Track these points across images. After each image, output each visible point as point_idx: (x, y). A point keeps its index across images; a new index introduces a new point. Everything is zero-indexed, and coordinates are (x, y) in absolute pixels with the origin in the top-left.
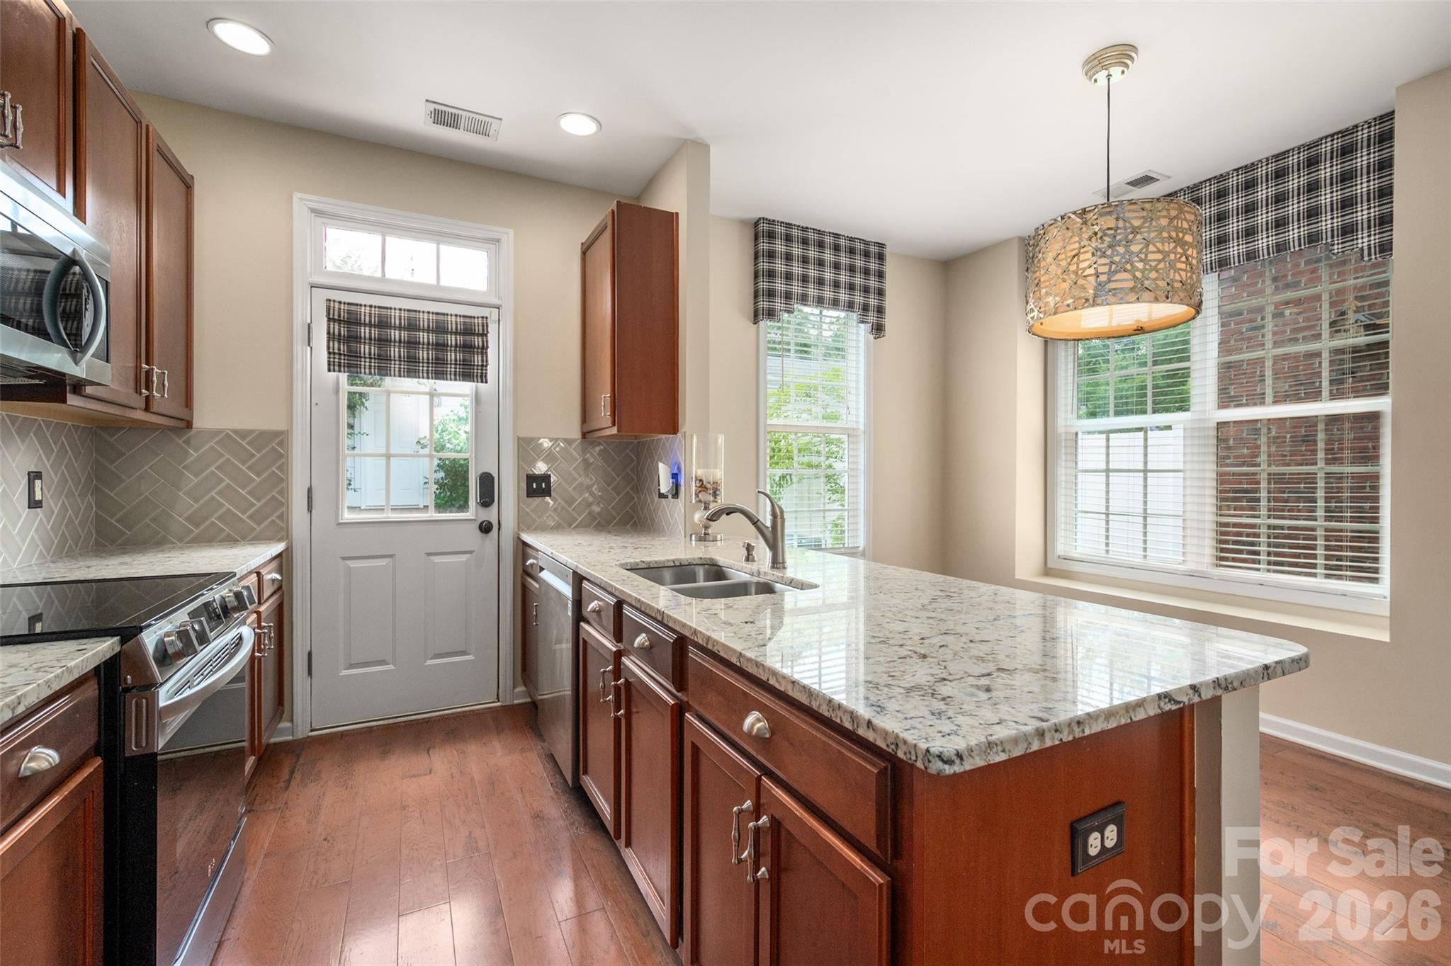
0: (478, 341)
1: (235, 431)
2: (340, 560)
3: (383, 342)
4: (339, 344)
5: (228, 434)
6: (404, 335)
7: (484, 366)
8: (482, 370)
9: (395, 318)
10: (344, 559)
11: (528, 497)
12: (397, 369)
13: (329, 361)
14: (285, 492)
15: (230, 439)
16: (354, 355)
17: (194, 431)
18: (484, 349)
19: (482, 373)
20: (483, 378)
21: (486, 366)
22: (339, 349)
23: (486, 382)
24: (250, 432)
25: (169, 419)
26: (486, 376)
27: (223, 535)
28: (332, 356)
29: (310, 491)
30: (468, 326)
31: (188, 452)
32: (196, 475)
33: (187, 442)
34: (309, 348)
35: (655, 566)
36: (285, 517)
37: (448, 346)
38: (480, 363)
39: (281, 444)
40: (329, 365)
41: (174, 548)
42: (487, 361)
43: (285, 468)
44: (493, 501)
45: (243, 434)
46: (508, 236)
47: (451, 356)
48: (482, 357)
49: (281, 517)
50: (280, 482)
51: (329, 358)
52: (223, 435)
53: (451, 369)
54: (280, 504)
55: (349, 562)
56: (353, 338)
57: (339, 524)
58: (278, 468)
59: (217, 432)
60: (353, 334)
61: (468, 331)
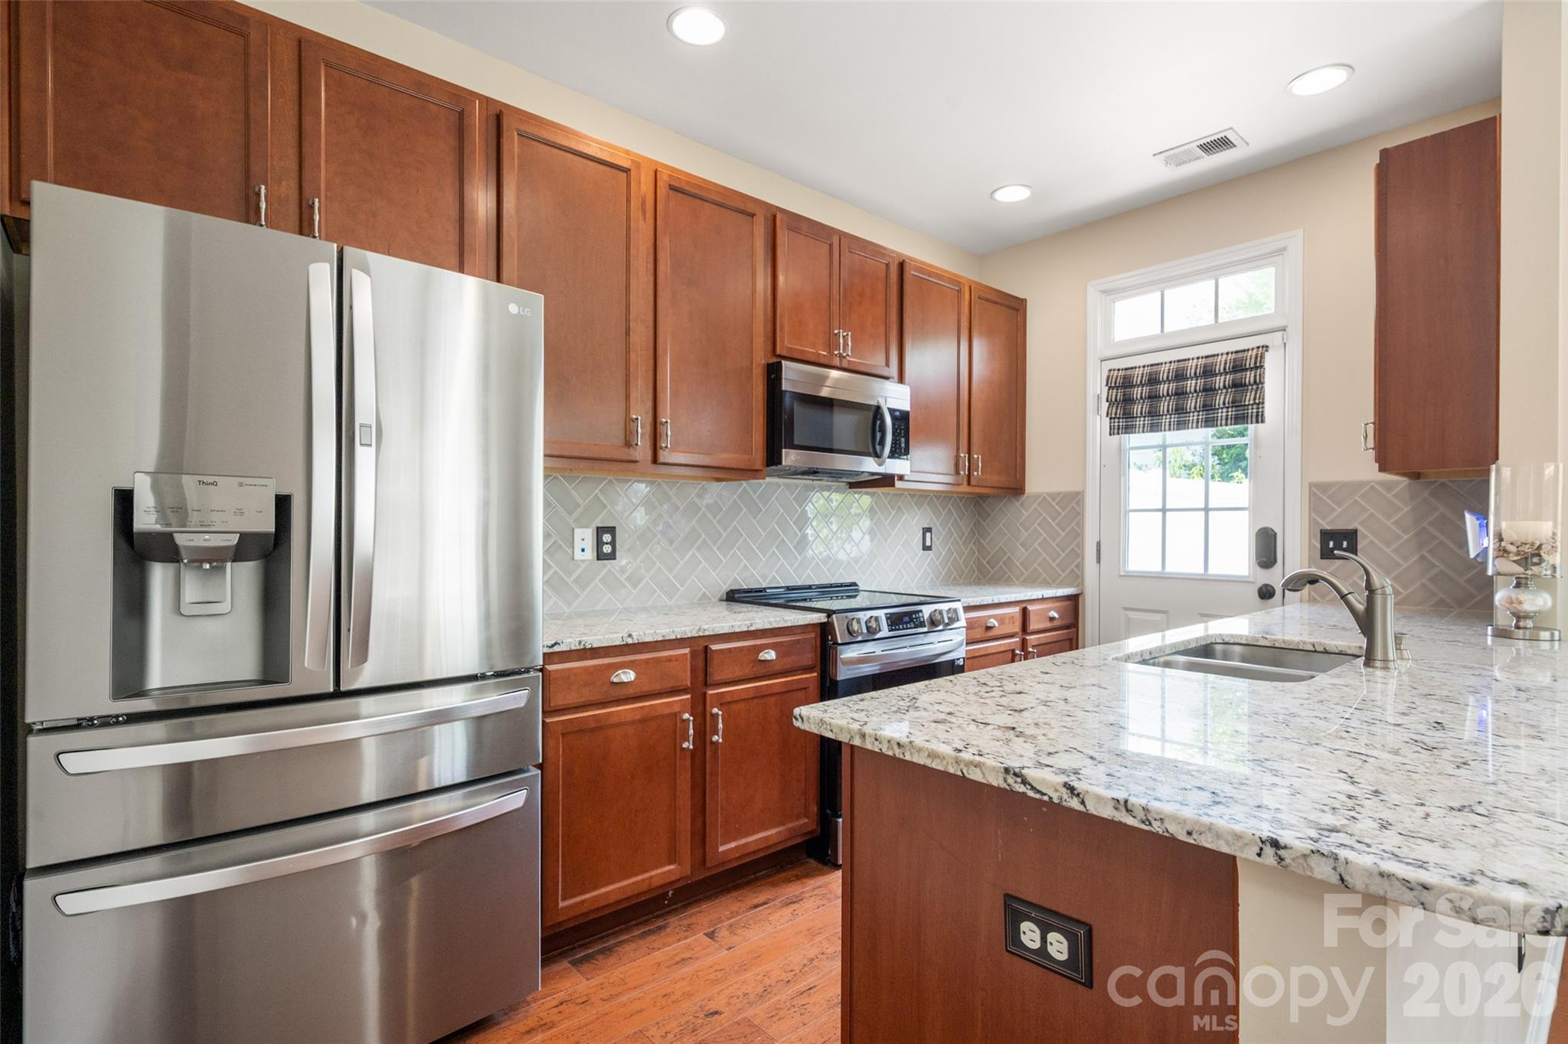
0: (1249, 376)
1: (1049, 494)
2: (1122, 611)
3: (1154, 397)
4: (1117, 409)
5: (1045, 498)
6: (1173, 386)
7: (1260, 404)
8: (1258, 408)
9: (1164, 372)
10: (1126, 609)
11: (1322, 558)
12: (1167, 424)
13: (1110, 426)
14: (1081, 545)
15: (1045, 500)
16: (1128, 415)
17: (1025, 496)
18: (1259, 383)
19: (1258, 412)
20: (1259, 418)
21: (1263, 403)
22: (1116, 414)
23: (1263, 422)
24: (1059, 494)
25: (993, 489)
26: (1262, 415)
27: (1041, 579)
28: (1112, 421)
29: (1099, 544)
30: (1238, 363)
31: (1021, 511)
32: (1026, 530)
33: (1022, 505)
34: (1098, 417)
36: (1080, 566)
38: (1251, 402)
39: (1077, 503)
40: (1110, 429)
41: (1014, 585)
42: (1263, 399)
43: (1081, 525)
44: (1275, 561)
45: (1054, 496)
46: (1294, 241)
47: (1219, 400)
48: (1256, 394)
49: (1077, 566)
50: (1078, 534)
51: (1110, 423)
52: (1041, 498)
53: (1222, 414)
54: (1078, 555)
55: (1128, 612)
56: (1128, 400)
57: (1121, 576)
58: (1076, 524)
59: (1037, 496)
60: (1127, 397)
61: (1238, 367)
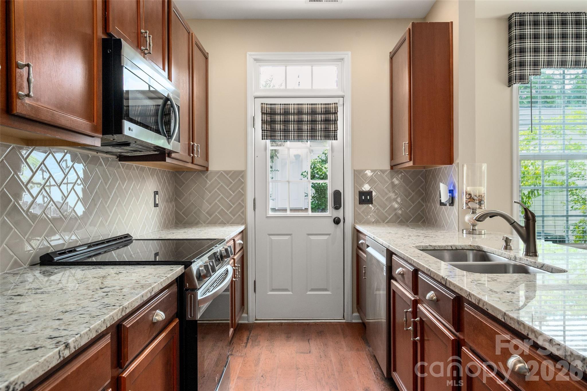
0: (332, 117)
1: (225, 172)
2: (268, 235)
3: (286, 122)
4: (267, 125)
5: (222, 173)
6: (296, 117)
7: (336, 131)
8: (335, 133)
9: (292, 109)
10: (270, 235)
12: (293, 136)
13: (262, 135)
14: (244, 201)
15: (223, 175)
16: (273, 130)
17: (209, 171)
18: (336, 121)
19: (334, 135)
20: (335, 138)
21: (337, 130)
22: (267, 128)
23: (337, 140)
24: (230, 171)
26: (337, 136)
27: (220, 221)
28: (264, 132)
29: (254, 200)
30: (327, 109)
31: (207, 182)
32: (210, 193)
33: (207, 177)
34: (254, 129)
35: (438, 249)
36: (244, 213)
37: (317, 121)
38: (334, 129)
39: (242, 177)
40: (262, 136)
41: (202, 226)
42: (337, 128)
43: (244, 189)
44: (341, 206)
45: (227, 172)
46: (348, 55)
47: (319, 127)
48: (335, 126)
49: (242, 213)
50: (242, 195)
51: (262, 133)
52: (220, 173)
53: (318, 134)
54: (242, 206)
55: (271, 237)
56: (273, 122)
57: (267, 217)
58: (241, 189)
59: (218, 172)
60: (273, 119)
61: (327, 112)
